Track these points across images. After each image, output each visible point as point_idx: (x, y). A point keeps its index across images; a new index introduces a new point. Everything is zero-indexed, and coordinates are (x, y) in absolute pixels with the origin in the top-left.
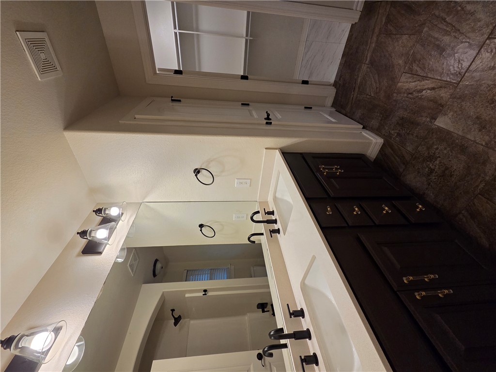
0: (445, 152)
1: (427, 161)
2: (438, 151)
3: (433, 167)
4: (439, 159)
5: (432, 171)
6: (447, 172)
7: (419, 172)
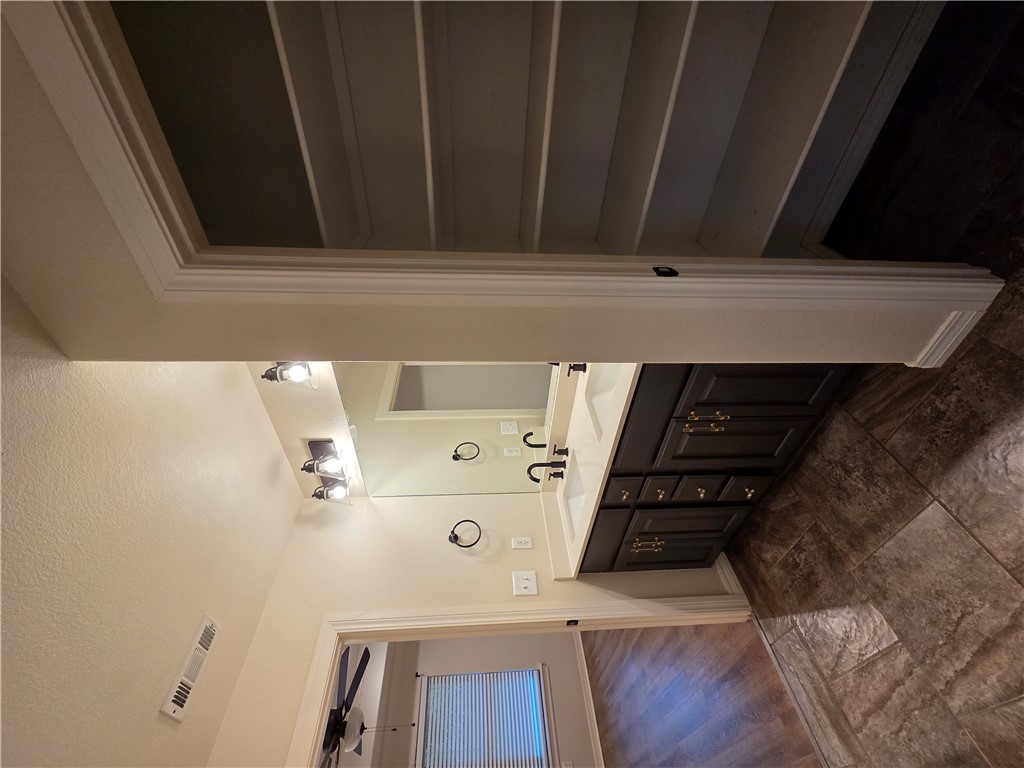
0: (875, 502)
1: (865, 469)
2: (879, 492)
3: (854, 476)
4: (865, 489)
5: (849, 472)
6: (844, 495)
7: (849, 449)
